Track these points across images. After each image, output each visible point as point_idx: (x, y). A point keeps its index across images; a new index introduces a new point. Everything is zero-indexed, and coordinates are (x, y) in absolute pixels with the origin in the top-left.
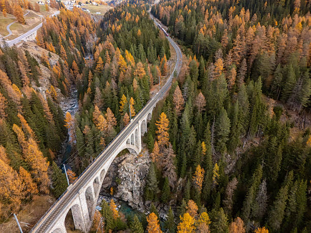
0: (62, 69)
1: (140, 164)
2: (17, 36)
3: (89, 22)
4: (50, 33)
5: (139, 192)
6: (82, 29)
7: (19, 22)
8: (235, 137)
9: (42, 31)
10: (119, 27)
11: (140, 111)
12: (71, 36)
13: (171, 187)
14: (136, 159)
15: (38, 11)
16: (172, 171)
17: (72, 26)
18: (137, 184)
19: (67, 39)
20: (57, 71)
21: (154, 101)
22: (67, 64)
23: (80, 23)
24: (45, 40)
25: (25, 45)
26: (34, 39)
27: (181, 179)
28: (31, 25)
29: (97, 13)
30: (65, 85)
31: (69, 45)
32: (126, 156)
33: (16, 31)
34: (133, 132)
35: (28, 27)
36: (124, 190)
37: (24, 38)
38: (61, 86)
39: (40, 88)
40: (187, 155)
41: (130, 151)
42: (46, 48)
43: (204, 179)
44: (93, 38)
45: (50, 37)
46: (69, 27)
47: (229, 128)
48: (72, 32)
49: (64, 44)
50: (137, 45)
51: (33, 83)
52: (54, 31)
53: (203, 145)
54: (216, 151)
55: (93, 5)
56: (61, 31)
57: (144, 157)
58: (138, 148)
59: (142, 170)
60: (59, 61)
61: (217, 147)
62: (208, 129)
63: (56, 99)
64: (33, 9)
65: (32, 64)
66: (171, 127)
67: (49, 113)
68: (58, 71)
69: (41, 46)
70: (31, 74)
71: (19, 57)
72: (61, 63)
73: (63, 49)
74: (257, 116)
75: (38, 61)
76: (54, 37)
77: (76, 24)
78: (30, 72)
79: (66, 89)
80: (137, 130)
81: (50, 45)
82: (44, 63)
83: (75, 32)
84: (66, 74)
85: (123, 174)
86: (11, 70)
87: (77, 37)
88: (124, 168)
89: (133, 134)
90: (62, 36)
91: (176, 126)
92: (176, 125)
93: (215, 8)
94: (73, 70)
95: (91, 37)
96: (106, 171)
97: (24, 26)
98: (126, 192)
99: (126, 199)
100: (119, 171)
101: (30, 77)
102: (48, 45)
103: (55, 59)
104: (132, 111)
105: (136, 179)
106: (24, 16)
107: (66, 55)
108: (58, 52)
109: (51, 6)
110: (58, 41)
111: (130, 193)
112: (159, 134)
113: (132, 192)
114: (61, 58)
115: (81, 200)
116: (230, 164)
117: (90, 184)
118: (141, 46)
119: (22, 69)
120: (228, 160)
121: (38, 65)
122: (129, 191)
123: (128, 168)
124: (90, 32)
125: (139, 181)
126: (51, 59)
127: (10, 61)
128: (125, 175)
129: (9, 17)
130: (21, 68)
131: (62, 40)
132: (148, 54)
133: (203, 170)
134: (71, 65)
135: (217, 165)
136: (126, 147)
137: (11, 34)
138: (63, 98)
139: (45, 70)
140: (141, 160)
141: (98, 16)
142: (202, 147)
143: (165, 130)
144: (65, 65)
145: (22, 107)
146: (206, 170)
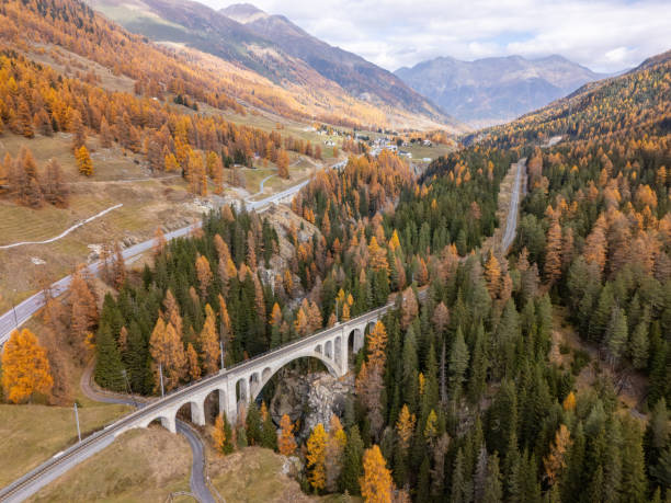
0: (315, 247)
1: (338, 392)
2: (268, 196)
3: (391, 178)
4: (317, 194)
6: (376, 187)
7: (280, 176)
8: (477, 379)
9: (306, 191)
10: (425, 191)
12: (351, 199)
14: (334, 383)
15: (318, 157)
16: (377, 411)
17: (360, 182)
19: (343, 202)
20: (303, 251)
22: (325, 243)
23: (375, 179)
24: (305, 203)
25: (272, 210)
26: (291, 200)
27: (388, 429)
28: (295, 179)
29: (425, 160)
30: (308, 272)
32: (322, 374)
33: (270, 189)
34: (332, 339)
35: (290, 183)
37: (276, 199)
38: (302, 274)
39: (269, 271)
40: (400, 391)
41: (328, 369)
42: (302, 215)
43: (414, 432)
45: (315, 199)
46: (354, 185)
47: (466, 362)
48: (356, 193)
49: (332, 215)
51: (262, 262)
52: (323, 192)
53: (421, 379)
56: (335, 191)
57: (347, 383)
58: (341, 366)
59: (339, 401)
60: (314, 236)
62: (432, 355)
63: (290, 291)
64: (310, 155)
65: (268, 237)
66: (389, 347)
67: (261, 304)
68: (306, 251)
69: (297, 213)
70: (262, 250)
71: (252, 226)
72: (315, 240)
73: (326, 219)
75: (281, 233)
76: (320, 200)
77: (369, 181)
78: (262, 247)
79: (309, 278)
80: (338, 338)
81: (311, 213)
82: (290, 237)
83: (362, 194)
84: (318, 255)
85: (313, 401)
86: (237, 242)
87: (363, 202)
88: (315, 391)
89: (329, 342)
91: (394, 346)
92: (397, 344)
94: (332, 252)
96: (273, 372)
97: (284, 181)
100: (308, 395)
101: (259, 254)
102: (307, 211)
104: (346, 312)
105: (328, 411)
106: (291, 167)
107: (329, 229)
108: (319, 223)
109: (344, 149)
110: (324, 206)
112: (371, 353)
114: (319, 232)
115: (230, 388)
117: (246, 375)
118: (426, 226)
119: (251, 242)
121: (277, 239)
123: (320, 392)
124: (389, 194)
126: (302, 232)
129: (270, 166)
130: (249, 241)
131: (332, 206)
133: (414, 416)
134: (332, 244)
135: (433, 412)
136: (314, 354)
137: (262, 192)
138: (301, 293)
139: (288, 246)
140: (340, 386)
141: (424, 163)
142: (418, 381)
143: (381, 349)
144: (321, 243)
145: (228, 288)
146: (417, 417)
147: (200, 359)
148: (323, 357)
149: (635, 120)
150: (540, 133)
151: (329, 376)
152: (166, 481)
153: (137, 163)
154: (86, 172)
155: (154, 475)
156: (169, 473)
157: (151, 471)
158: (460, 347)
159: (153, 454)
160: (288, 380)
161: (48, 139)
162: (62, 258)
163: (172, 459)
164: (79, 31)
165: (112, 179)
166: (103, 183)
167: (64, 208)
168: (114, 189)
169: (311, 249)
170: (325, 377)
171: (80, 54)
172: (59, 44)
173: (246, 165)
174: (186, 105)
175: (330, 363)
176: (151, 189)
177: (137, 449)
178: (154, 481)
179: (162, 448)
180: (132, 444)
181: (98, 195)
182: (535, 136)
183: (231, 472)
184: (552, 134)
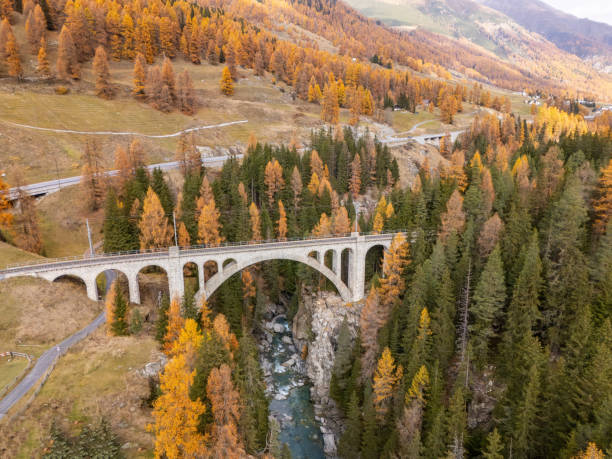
4: (477, 138)
5: (331, 376)
9: (464, 134)
11: (397, 230)
14: (340, 307)
25: (409, 146)
28: (459, 126)
34: (338, 249)
37: (420, 140)
69: (442, 154)
76: (480, 145)
80: (349, 250)
85: (315, 325)
89: (333, 251)
96: (240, 266)
97: (443, 125)
101: (370, 182)
104: (378, 224)
105: (325, 340)
123: (321, 315)
125: (331, 352)
130: (354, 165)
133: (400, 369)
135: (423, 369)
136: (306, 261)
137: (411, 131)
142: (419, 319)
146: (405, 372)
148: (322, 269)
151: (337, 299)
152: (26, 339)
153: (283, 91)
154: (227, 92)
155: (19, 328)
156: (37, 332)
157: (18, 324)
159: (34, 308)
160: (306, 298)
161: (213, 67)
162: (160, 150)
163: (51, 320)
164: (317, 14)
165: (249, 99)
166: (238, 101)
167: (190, 115)
168: (247, 107)
170: (332, 299)
171: (313, 31)
172: (298, 24)
173: (408, 109)
174: (381, 64)
175: (336, 279)
176: (282, 112)
177: (20, 296)
178: (13, 335)
179: (50, 306)
180: (19, 290)
181: (229, 111)
183: (93, 353)
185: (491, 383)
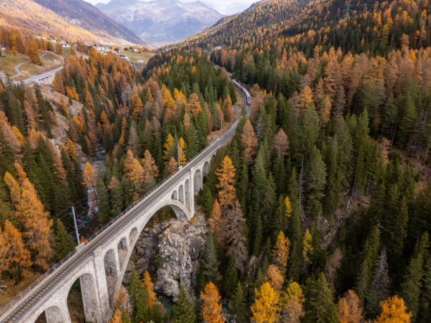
0: (86, 120)
1: (191, 235)
2: (28, 77)
3: (127, 68)
4: (74, 76)
5: (189, 282)
6: (117, 75)
7: (33, 62)
8: (334, 192)
9: (62, 74)
10: (167, 70)
11: (192, 157)
12: (102, 83)
13: (239, 271)
14: (186, 227)
15: (59, 53)
16: (241, 244)
17: (104, 72)
18: (187, 267)
19: (96, 85)
20: (78, 122)
21: (214, 147)
22: (94, 116)
23: (115, 68)
24: (65, 84)
25: (38, 87)
26: (50, 81)
27: (253, 258)
28: (48, 67)
29: (139, 61)
30: (88, 140)
31: (99, 92)
32: (171, 222)
33: (27, 72)
34: (183, 182)
35: (44, 68)
36: (166, 276)
37: (37, 79)
38: (82, 143)
39: (53, 141)
40: (262, 219)
41: (178, 215)
42: (66, 94)
43: (290, 255)
44: (132, 87)
45: (73, 81)
46: (100, 73)
47: (324, 178)
48: (104, 78)
49: (91, 91)
50: (191, 84)
51: (44, 133)
52: (79, 75)
53: (287, 202)
54: (306, 214)
55: (133, 51)
56: (88, 74)
57: (199, 224)
58: (189, 210)
59: (195, 244)
60: (83, 110)
61: (308, 207)
62: (294, 178)
63: (74, 158)
64: (53, 51)
65: (44, 108)
66: (239, 178)
67: (61, 169)
68: (80, 122)
69: (59, 92)
70: (41, 121)
72: (85, 113)
73: (89, 96)
74: (365, 160)
75: (54, 107)
76: (78, 81)
77: (110, 70)
78: (40, 118)
79: (89, 146)
80: (187, 180)
81: (72, 91)
82: (62, 111)
83: (108, 79)
84: (91, 126)
85: (166, 250)
86: (14, 112)
87: (110, 86)
88: (168, 240)
89: (182, 186)
90: (90, 81)
91: (246, 177)
92: (246, 175)
93: (295, 48)
95: (129, 87)
97: (38, 67)
98: (170, 280)
99: (169, 291)
100: (159, 246)
102: (69, 91)
103: (76, 108)
105: (185, 257)
106: (41, 57)
107: (93, 104)
108: (83, 100)
109: (78, 50)
110: (83, 87)
111: (175, 283)
112: (221, 189)
113: (179, 280)
114: (86, 108)
115: (97, 267)
116: (327, 233)
117: (113, 244)
119: (29, 111)
120: (324, 229)
121: (52, 110)
122: (174, 279)
123: (173, 240)
124: (128, 80)
125: (189, 262)
126: (71, 107)
127: (12, 99)
128: (169, 251)
129: (19, 56)
130: (27, 110)
132: (206, 96)
133: (288, 240)
134: (100, 116)
135: (307, 232)
136: (171, 202)
137: (20, 74)
138: (84, 159)
139: (62, 119)
140: (194, 228)
141: (140, 64)
143: (231, 184)
144: (91, 115)
145: (22, 156)
147: (25, 239)
148: (178, 204)
149: (262, 35)
150: (208, 45)
151: (178, 222)
158: (319, 165)
169: (83, 120)
170: (176, 224)
175: (183, 207)
182: (206, 46)
184: (215, 45)
185: (326, 221)
